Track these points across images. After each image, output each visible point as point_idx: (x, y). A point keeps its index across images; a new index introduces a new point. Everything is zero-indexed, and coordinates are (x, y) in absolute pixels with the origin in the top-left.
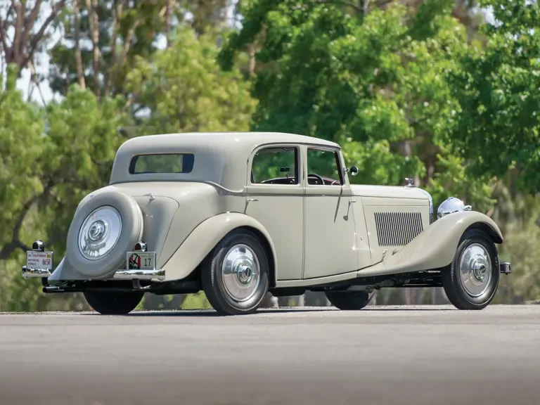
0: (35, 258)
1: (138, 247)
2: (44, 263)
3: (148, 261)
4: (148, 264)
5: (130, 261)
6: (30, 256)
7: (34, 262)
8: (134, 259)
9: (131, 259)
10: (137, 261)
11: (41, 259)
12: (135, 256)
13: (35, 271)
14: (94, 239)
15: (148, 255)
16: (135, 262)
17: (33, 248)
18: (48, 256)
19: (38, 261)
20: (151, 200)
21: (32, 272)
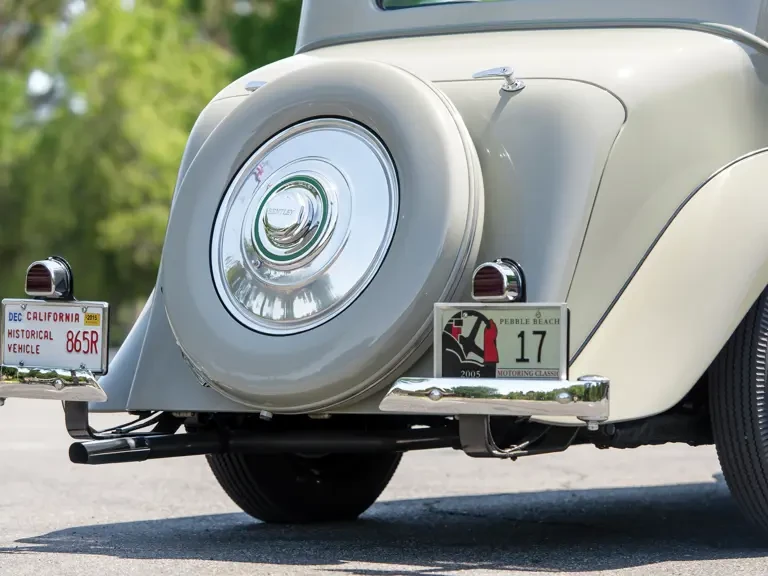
0: (36, 326)
1: (488, 283)
2: (73, 344)
3: (532, 341)
4: (532, 353)
5: (447, 341)
6: (15, 317)
7: (33, 342)
8: (466, 332)
9: (453, 328)
10: (480, 341)
11: (59, 330)
12: (469, 323)
13: (33, 374)
14: (280, 252)
15: (531, 315)
16: (469, 343)
17: (31, 287)
18: (91, 318)
19: (47, 335)
20: (507, 93)
21: (22, 377)
